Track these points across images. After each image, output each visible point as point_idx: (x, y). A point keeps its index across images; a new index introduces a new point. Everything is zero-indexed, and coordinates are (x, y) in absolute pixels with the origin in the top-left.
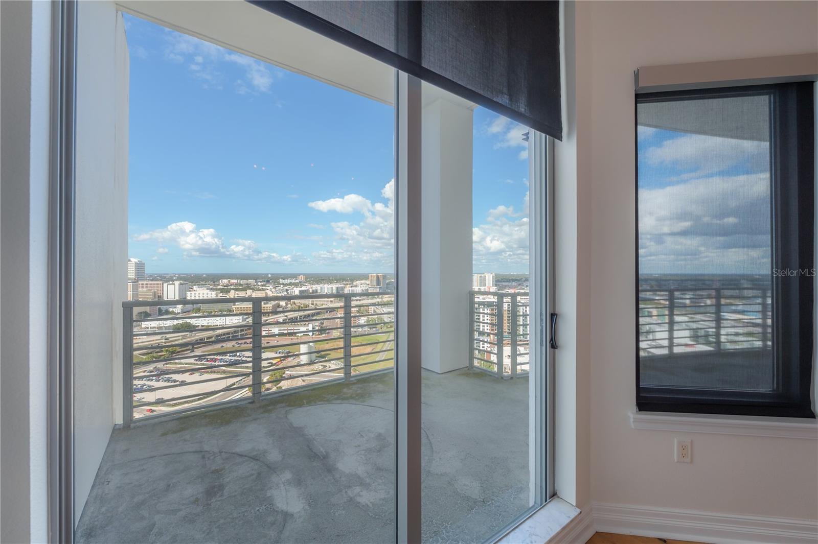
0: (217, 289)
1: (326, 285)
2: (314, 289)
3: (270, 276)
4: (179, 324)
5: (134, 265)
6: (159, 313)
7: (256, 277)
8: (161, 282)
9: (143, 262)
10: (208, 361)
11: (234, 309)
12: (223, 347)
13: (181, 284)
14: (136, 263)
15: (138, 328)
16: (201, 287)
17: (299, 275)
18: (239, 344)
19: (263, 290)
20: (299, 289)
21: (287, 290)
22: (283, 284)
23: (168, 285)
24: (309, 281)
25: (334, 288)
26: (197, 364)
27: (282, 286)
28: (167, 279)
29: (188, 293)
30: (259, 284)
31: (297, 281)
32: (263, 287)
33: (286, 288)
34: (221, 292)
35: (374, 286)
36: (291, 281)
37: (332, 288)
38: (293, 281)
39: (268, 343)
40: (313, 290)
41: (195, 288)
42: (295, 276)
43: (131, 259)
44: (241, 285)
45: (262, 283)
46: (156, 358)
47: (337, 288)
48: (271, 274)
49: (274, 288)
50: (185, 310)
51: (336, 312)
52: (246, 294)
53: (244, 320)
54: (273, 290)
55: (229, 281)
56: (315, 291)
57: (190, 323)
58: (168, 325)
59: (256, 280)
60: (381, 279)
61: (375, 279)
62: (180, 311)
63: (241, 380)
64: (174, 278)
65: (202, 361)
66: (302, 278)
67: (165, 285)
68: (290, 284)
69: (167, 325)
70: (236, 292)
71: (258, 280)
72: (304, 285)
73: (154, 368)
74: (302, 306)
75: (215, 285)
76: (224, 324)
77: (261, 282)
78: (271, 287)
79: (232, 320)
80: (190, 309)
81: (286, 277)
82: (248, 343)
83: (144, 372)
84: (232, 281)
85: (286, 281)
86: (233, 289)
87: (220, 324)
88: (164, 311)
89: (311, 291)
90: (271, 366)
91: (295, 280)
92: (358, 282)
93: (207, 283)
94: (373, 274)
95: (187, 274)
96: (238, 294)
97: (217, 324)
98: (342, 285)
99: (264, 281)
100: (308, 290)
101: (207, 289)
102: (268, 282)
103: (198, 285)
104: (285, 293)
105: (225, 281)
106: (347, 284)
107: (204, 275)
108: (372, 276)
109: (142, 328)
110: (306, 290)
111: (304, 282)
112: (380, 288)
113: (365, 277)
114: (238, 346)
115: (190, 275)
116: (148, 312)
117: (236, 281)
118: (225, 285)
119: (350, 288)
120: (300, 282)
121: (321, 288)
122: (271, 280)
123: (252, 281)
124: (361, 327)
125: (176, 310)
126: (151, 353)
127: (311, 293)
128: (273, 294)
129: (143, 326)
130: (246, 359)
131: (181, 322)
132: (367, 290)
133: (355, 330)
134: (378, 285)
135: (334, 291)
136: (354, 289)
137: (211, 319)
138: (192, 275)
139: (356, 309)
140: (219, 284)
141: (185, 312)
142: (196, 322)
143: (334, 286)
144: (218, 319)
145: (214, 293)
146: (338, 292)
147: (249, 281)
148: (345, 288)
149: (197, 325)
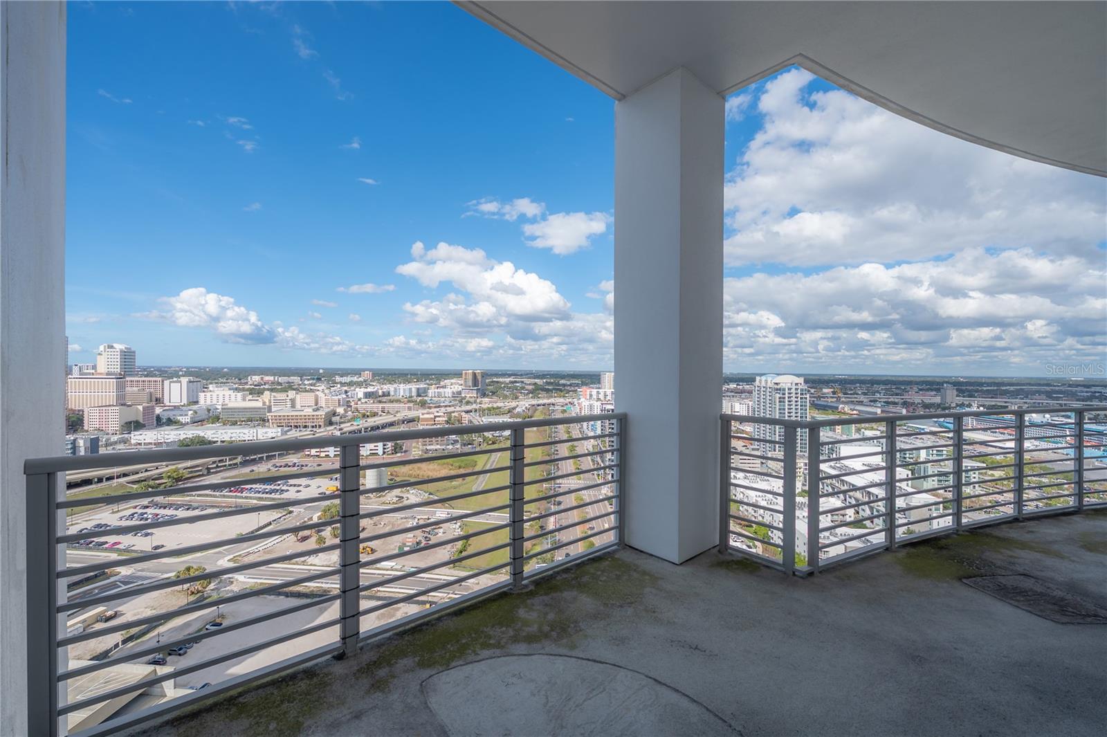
0: (244, 390)
1: (402, 385)
2: (385, 390)
3: (321, 371)
4: (187, 438)
5: (119, 353)
6: (157, 423)
7: (301, 373)
8: (160, 379)
9: (133, 349)
10: (230, 491)
11: (270, 417)
12: (253, 471)
13: (190, 382)
14: (121, 351)
16: (221, 387)
17: (364, 370)
18: (276, 467)
19: (311, 391)
20: (363, 390)
21: (346, 392)
22: (341, 383)
23: (170, 382)
24: (379, 380)
25: (412, 390)
26: (215, 497)
27: (339, 386)
28: (169, 374)
29: (202, 395)
30: (306, 382)
31: (360, 379)
32: (312, 388)
33: (346, 388)
34: (250, 394)
35: (470, 387)
36: (352, 379)
37: (410, 389)
38: (355, 379)
39: (320, 465)
40: (383, 392)
41: (211, 387)
42: (358, 372)
43: (115, 345)
44: (280, 384)
45: (311, 382)
46: (152, 488)
47: (418, 389)
48: (323, 369)
49: (327, 388)
50: (197, 419)
51: (416, 422)
52: (288, 396)
53: (284, 433)
54: (327, 391)
55: (262, 379)
56: (387, 394)
57: (204, 437)
58: (172, 440)
59: (301, 377)
60: (479, 377)
61: (470, 377)
62: (189, 421)
63: (280, 518)
64: (181, 373)
65: (222, 491)
66: (367, 375)
67: (167, 383)
68: (350, 384)
69: (169, 441)
70: (273, 394)
71: (304, 377)
72: (370, 385)
73: (150, 503)
74: (368, 414)
75: (241, 384)
76: (255, 438)
77: (308, 380)
78: (323, 387)
79: (266, 433)
80: (204, 417)
81: (344, 373)
82: (290, 466)
83: (135, 507)
84: (267, 378)
85: (345, 379)
86: (268, 390)
87: (249, 439)
88: (164, 421)
89: (380, 393)
90: (326, 498)
91: (357, 378)
92: (447, 382)
93: (229, 381)
94: (467, 370)
95: (200, 368)
96: (274, 397)
97: (244, 439)
98: (425, 386)
99: (313, 379)
100: (377, 392)
101: (230, 389)
102: (319, 379)
103: (216, 383)
104: (344, 396)
105: (256, 378)
106: (432, 385)
107: (225, 370)
108: (466, 373)
109: (131, 445)
110: (373, 392)
111: (371, 381)
112: (477, 390)
113: (458, 374)
114: (276, 469)
115: (205, 368)
116: (142, 421)
117: (271, 378)
118: (255, 383)
119: (436, 390)
120: (365, 381)
121: (395, 389)
122: (324, 377)
123: (296, 378)
124: (452, 444)
125: (183, 419)
126: (145, 480)
127: (380, 396)
128: (326, 397)
129: (133, 442)
130: (287, 488)
131: (191, 436)
132: (460, 393)
133: (443, 447)
134: (475, 386)
135: (414, 393)
136: (441, 390)
137: (236, 431)
138: (208, 370)
139: (444, 419)
140: (247, 383)
141: (197, 422)
142: (213, 436)
143: (414, 387)
144: (246, 431)
145: (239, 395)
146: (419, 395)
147: (292, 378)
148: (428, 389)
149: (214, 440)
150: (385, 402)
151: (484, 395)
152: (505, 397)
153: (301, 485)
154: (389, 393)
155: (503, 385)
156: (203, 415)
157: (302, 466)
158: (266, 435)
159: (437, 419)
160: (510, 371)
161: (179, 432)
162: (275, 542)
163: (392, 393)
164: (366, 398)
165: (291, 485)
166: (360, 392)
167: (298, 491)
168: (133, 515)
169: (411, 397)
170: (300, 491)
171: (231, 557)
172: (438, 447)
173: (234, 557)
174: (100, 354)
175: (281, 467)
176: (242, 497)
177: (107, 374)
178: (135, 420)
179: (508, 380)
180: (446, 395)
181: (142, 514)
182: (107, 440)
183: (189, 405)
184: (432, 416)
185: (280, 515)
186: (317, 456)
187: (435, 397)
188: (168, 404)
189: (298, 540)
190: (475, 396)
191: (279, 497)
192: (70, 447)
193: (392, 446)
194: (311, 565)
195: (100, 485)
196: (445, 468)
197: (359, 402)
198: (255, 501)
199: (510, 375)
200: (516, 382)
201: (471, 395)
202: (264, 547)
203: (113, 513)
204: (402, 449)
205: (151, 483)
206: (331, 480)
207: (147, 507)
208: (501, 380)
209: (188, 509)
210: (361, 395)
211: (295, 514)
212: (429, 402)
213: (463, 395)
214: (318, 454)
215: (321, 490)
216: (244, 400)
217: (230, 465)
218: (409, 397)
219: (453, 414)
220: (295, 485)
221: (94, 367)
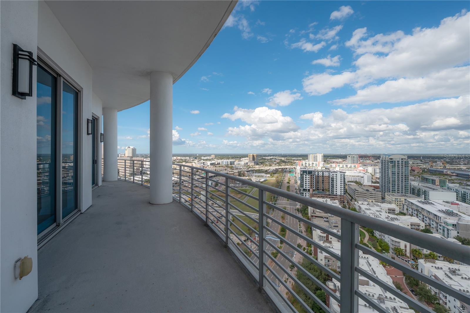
1: (225, 160)
2: (218, 162)
5: (131, 150)
7: (190, 156)
9: (136, 148)
14: (132, 149)
17: (212, 154)
21: (204, 163)
24: (217, 158)
25: (229, 162)
27: (202, 160)
30: (191, 159)
31: (211, 158)
32: (192, 161)
33: (204, 161)
35: (251, 161)
37: (228, 162)
38: (208, 158)
40: (218, 163)
42: (210, 155)
43: (131, 147)
44: (182, 160)
47: (231, 162)
48: (198, 154)
54: (197, 163)
55: (177, 158)
56: (219, 163)
59: (190, 157)
60: (255, 157)
61: (251, 157)
66: (213, 156)
68: (207, 160)
77: (192, 158)
78: (197, 161)
81: (206, 156)
85: (205, 158)
86: (177, 162)
89: (216, 164)
92: (243, 159)
94: (251, 154)
98: (234, 160)
99: (194, 158)
100: (215, 163)
102: (196, 158)
105: (175, 158)
106: (237, 160)
110: (213, 163)
111: (214, 159)
112: (254, 162)
113: (247, 156)
116: (135, 172)
117: (180, 158)
118: (174, 160)
119: (238, 162)
120: (212, 159)
121: (222, 162)
122: (198, 157)
123: (188, 158)
124: (238, 184)
127: (216, 165)
128: (196, 165)
132: (247, 163)
133: (234, 185)
134: (254, 160)
135: (229, 164)
136: (240, 162)
139: (238, 174)
143: (229, 161)
146: (231, 164)
147: (187, 157)
148: (235, 162)
150: (217, 167)
151: (257, 164)
152: (266, 165)
154: (220, 163)
155: (266, 160)
159: (235, 174)
160: (271, 154)
163: (221, 163)
164: (211, 165)
166: (209, 163)
169: (228, 165)
172: (233, 185)
174: (126, 150)
177: (128, 157)
179: (269, 158)
180: (242, 164)
184: (233, 173)
187: (237, 165)
190: (253, 164)
193: (214, 184)
196: (233, 193)
197: (208, 167)
199: (271, 156)
200: (273, 159)
201: (251, 164)
204: (218, 185)
208: (266, 158)
210: (209, 164)
212: (234, 167)
213: (248, 164)
218: (227, 165)
219: (241, 172)
221: (125, 155)
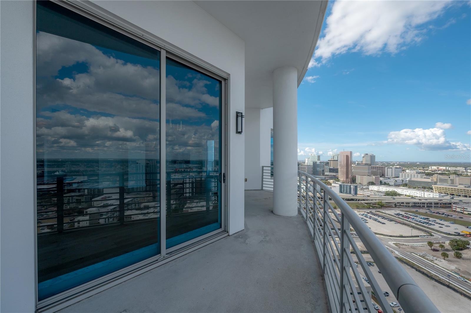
0: (424, 173)
4: (389, 191)
6: (380, 184)
9: (375, 155)
10: (403, 217)
11: (434, 187)
12: (417, 211)
13: (397, 168)
15: (367, 190)
16: (412, 171)
26: (395, 217)
29: (401, 174)
34: (426, 175)
43: (368, 154)
44: (449, 171)
46: (372, 207)
50: (397, 184)
52: (450, 178)
53: (442, 197)
55: (438, 168)
57: (396, 192)
58: (384, 191)
59: (466, 168)
62: (393, 184)
63: (425, 236)
64: (396, 164)
67: (386, 168)
69: (382, 191)
70: (439, 176)
71: (468, 168)
73: (370, 212)
75: (424, 170)
76: (423, 196)
79: (429, 195)
80: (400, 184)
82: (440, 214)
83: (365, 212)
84: (441, 168)
88: (383, 183)
90: (458, 235)
93: (418, 168)
95: (405, 162)
97: (417, 196)
101: (416, 172)
103: (411, 169)
105: (434, 168)
107: (418, 163)
109: (369, 190)
115: (407, 163)
116: (374, 182)
117: (444, 168)
118: (433, 170)
123: (462, 168)
125: (391, 184)
126: (370, 204)
129: (370, 189)
130: (435, 224)
131: (391, 191)
137: (413, 191)
138: (409, 163)
140: (428, 170)
141: (397, 185)
142: (401, 192)
144: (418, 192)
145: (419, 175)
147: (459, 168)
149: (401, 194)
153: (444, 225)
156: (399, 182)
157: (448, 215)
158: (429, 196)
161: (386, 188)
162: (419, 245)
165: (437, 223)
167: (440, 227)
168: (363, 214)
170: (442, 227)
171: (395, 242)
173: (396, 243)
175: (434, 213)
176: (408, 221)
177: (365, 164)
178: (372, 181)
181: (366, 215)
182: (362, 187)
183: (394, 178)
185: (426, 235)
186: (461, 212)
188: (386, 177)
189: (432, 249)
191: (427, 226)
192: (349, 187)
194: (436, 264)
195: (356, 201)
198: (414, 224)
202: (412, 245)
203: (358, 212)
205: (371, 205)
206: (467, 228)
207: (369, 213)
209: (383, 218)
211: (435, 237)
214: (462, 211)
215: (457, 231)
216: (422, 178)
217: (406, 206)
220: (439, 224)
